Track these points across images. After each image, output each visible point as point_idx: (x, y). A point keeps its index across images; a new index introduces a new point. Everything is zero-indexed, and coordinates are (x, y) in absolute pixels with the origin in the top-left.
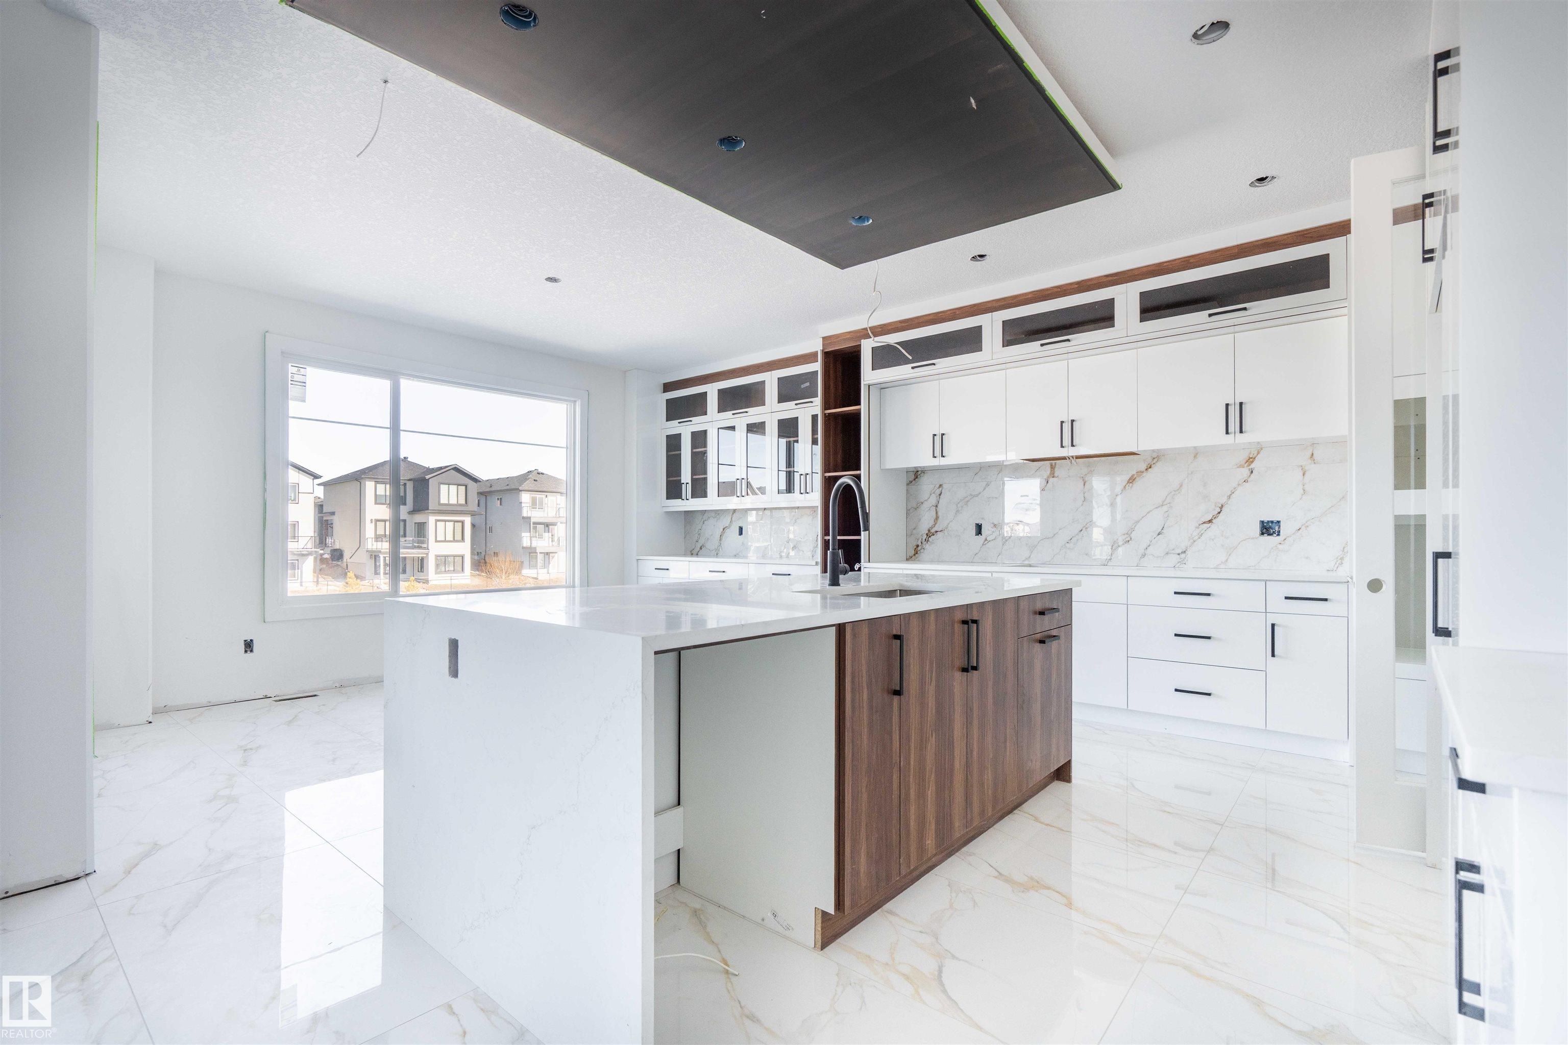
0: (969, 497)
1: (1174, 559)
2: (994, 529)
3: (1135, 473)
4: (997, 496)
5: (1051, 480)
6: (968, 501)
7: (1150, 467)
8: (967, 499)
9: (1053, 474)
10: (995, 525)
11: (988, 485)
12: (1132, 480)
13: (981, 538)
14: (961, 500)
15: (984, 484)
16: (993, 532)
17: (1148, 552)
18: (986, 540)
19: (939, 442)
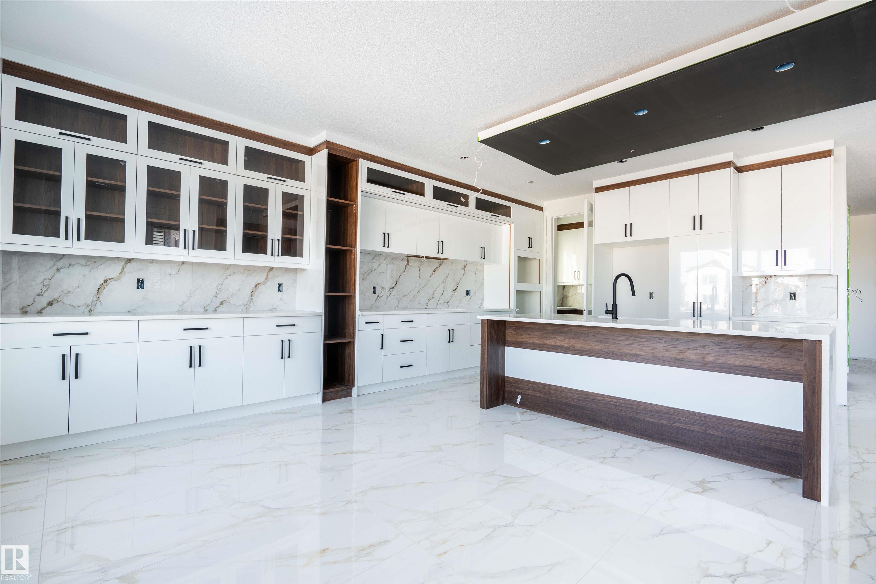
0: (370, 271)
1: (446, 304)
2: (382, 290)
3: (436, 267)
4: (384, 272)
5: (408, 266)
6: (369, 273)
7: (440, 266)
8: (369, 272)
9: (408, 263)
10: (383, 288)
11: (380, 265)
12: (435, 270)
13: (376, 295)
14: (366, 273)
15: (378, 264)
16: (382, 292)
17: (439, 302)
18: (378, 296)
19: (386, 238)
